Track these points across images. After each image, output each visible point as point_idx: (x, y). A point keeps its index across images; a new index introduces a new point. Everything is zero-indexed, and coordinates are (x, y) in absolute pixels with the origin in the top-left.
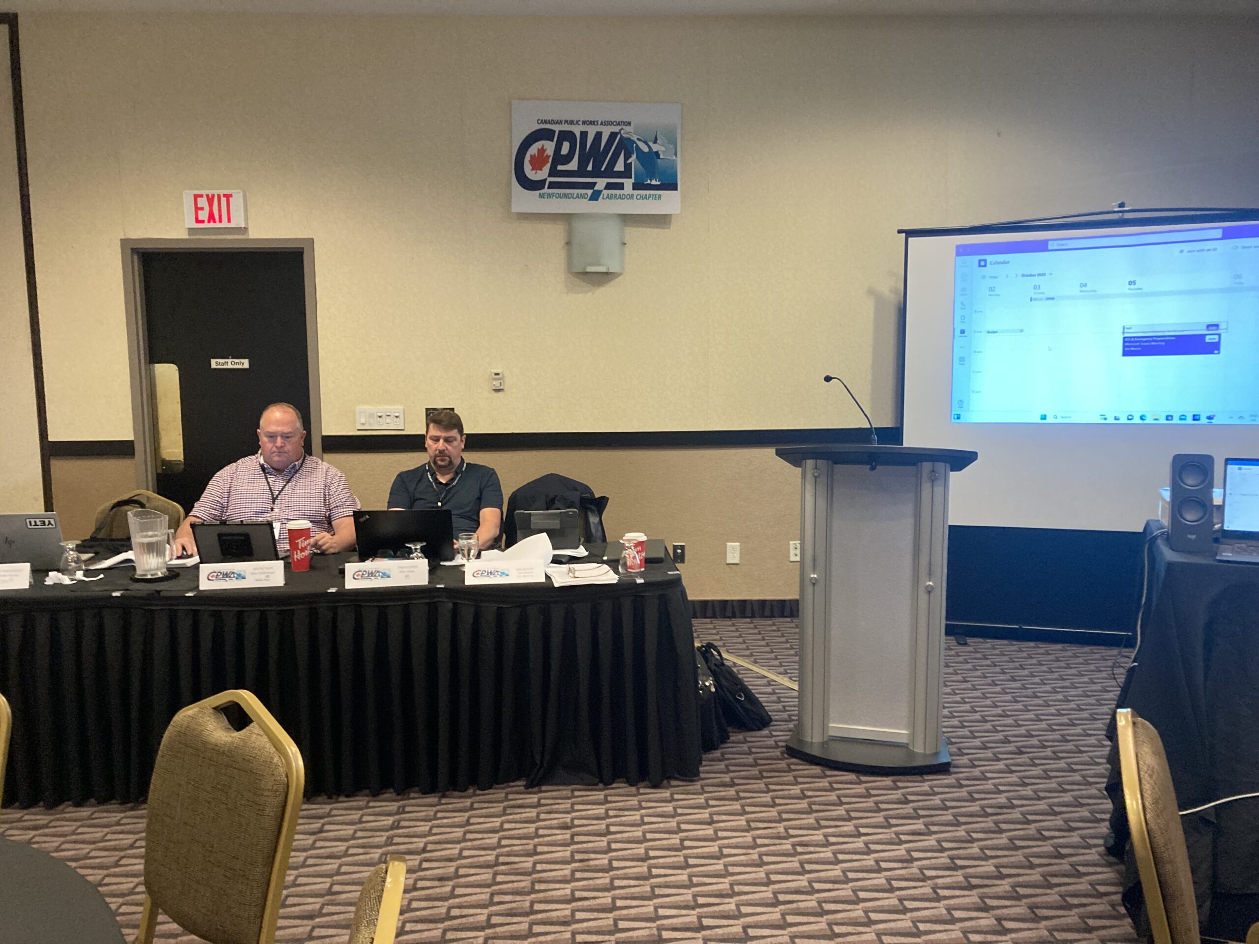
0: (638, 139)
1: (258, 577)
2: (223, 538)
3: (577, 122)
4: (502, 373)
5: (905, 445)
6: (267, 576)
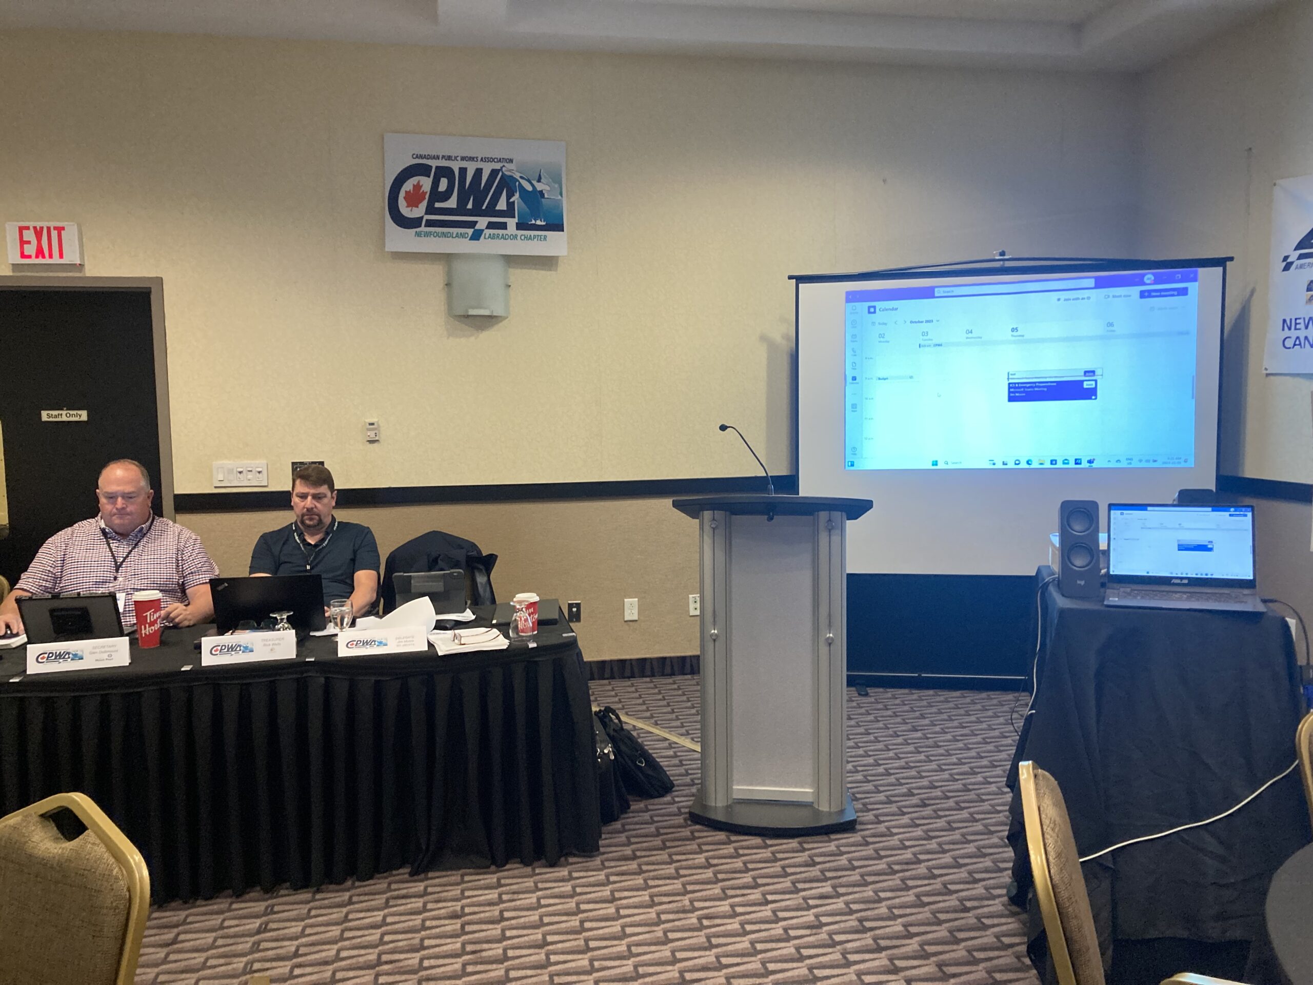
0: (521, 177)
1: (98, 656)
2: (56, 614)
3: (456, 158)
4: (378, 422)
5: (802, 493)
6: (110, 656)
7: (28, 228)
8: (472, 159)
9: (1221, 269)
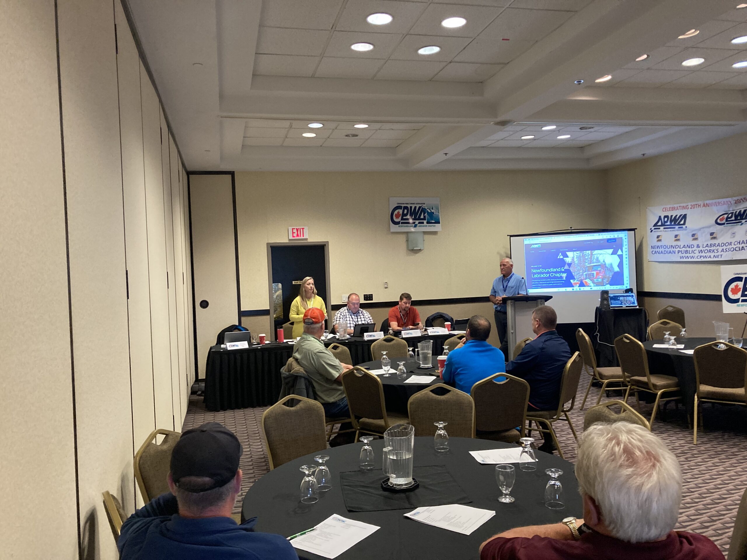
0: (428, 208)
3: (409, 203)
4: (388, 282)
5: (531, 296)
7: (294, 229)
8: (413, 204)
9: (634, 232)
